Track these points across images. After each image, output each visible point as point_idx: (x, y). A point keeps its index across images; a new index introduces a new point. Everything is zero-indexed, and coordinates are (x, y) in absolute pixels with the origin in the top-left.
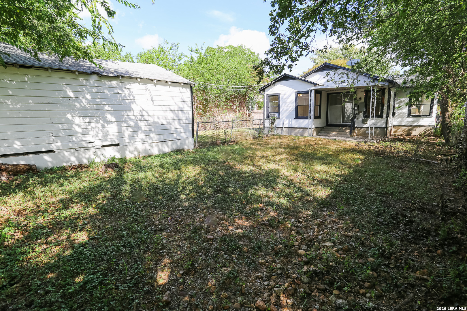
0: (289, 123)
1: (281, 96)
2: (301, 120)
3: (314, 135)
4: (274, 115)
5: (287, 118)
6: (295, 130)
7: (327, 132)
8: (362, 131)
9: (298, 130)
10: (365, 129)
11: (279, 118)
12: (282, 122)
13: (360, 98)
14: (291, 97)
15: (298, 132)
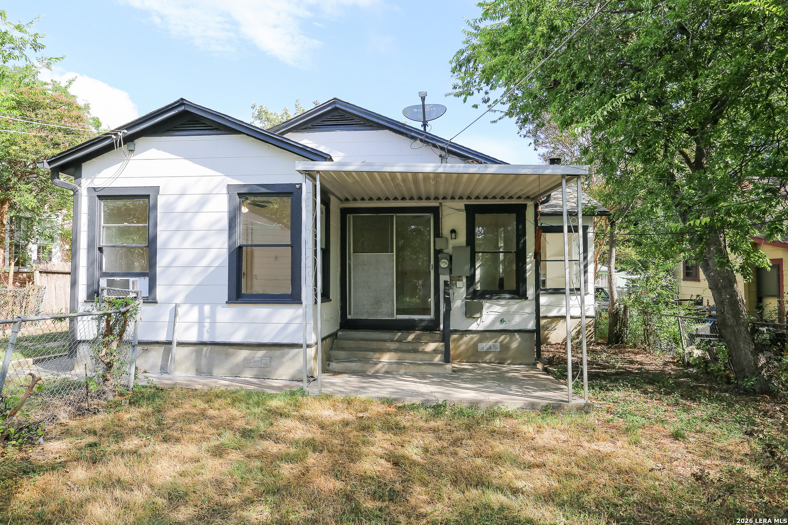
0: (201, 323)
1: (161, 200)
2: (261, 311)
3: (316, 374)
4: (126, 284)
5: (192, 299)
6: (228, 355)
7: (361, 354)
8: (467, 343)
9: (244, 353)
10: (476, 337)
11: (151, 299)
12: (166, 318)
13: (453, 231)
14: (208, 207)
15: (246, 364)
